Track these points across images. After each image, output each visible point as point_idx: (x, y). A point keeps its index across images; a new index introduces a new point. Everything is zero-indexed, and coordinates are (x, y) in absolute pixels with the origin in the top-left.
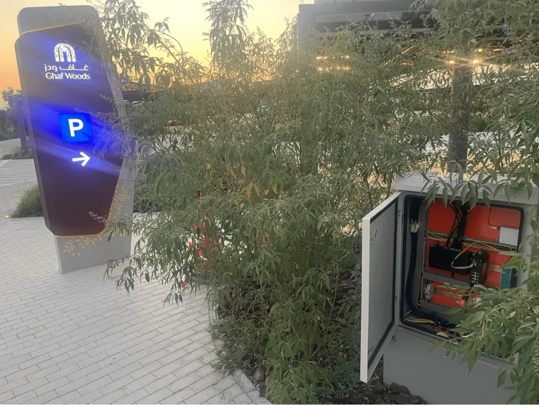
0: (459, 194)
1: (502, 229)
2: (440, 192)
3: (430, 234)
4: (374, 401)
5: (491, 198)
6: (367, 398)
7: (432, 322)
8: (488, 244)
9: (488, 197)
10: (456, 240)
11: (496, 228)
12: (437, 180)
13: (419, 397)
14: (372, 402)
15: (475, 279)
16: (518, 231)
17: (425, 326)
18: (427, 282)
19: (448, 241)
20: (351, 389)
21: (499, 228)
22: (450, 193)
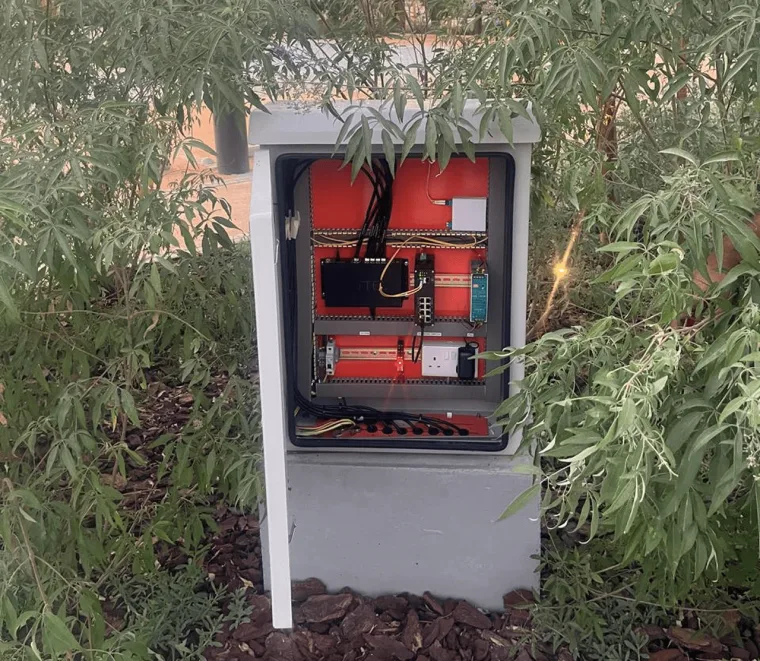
0: (420, 140)
1: (456, 202)
2: (376, 140)
3: (319, 238)
4: (263, 644)
5: (475, 140)
6: (245, 647)
7: (347, 422)
8: (431, 237)
9: (471, 139)
10: (372, 240)
11: (443, 202)
12: (369, 114)
13: (347, 590)
14: (260, 650)
15: (425, 310)
16: (485, 201)
17: (339, 437)
18: (323, 341)
19: (359, 245)
20: (209, 642)
21: (449, 202)
22: (397, 140)
